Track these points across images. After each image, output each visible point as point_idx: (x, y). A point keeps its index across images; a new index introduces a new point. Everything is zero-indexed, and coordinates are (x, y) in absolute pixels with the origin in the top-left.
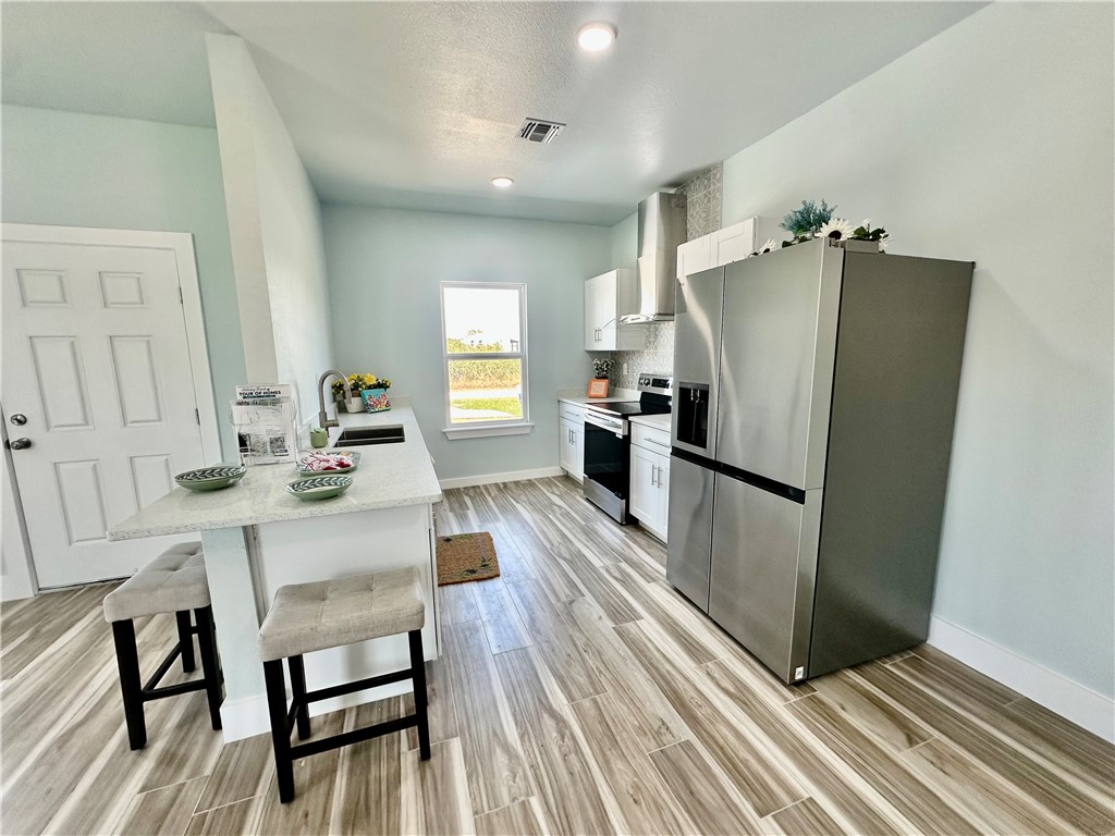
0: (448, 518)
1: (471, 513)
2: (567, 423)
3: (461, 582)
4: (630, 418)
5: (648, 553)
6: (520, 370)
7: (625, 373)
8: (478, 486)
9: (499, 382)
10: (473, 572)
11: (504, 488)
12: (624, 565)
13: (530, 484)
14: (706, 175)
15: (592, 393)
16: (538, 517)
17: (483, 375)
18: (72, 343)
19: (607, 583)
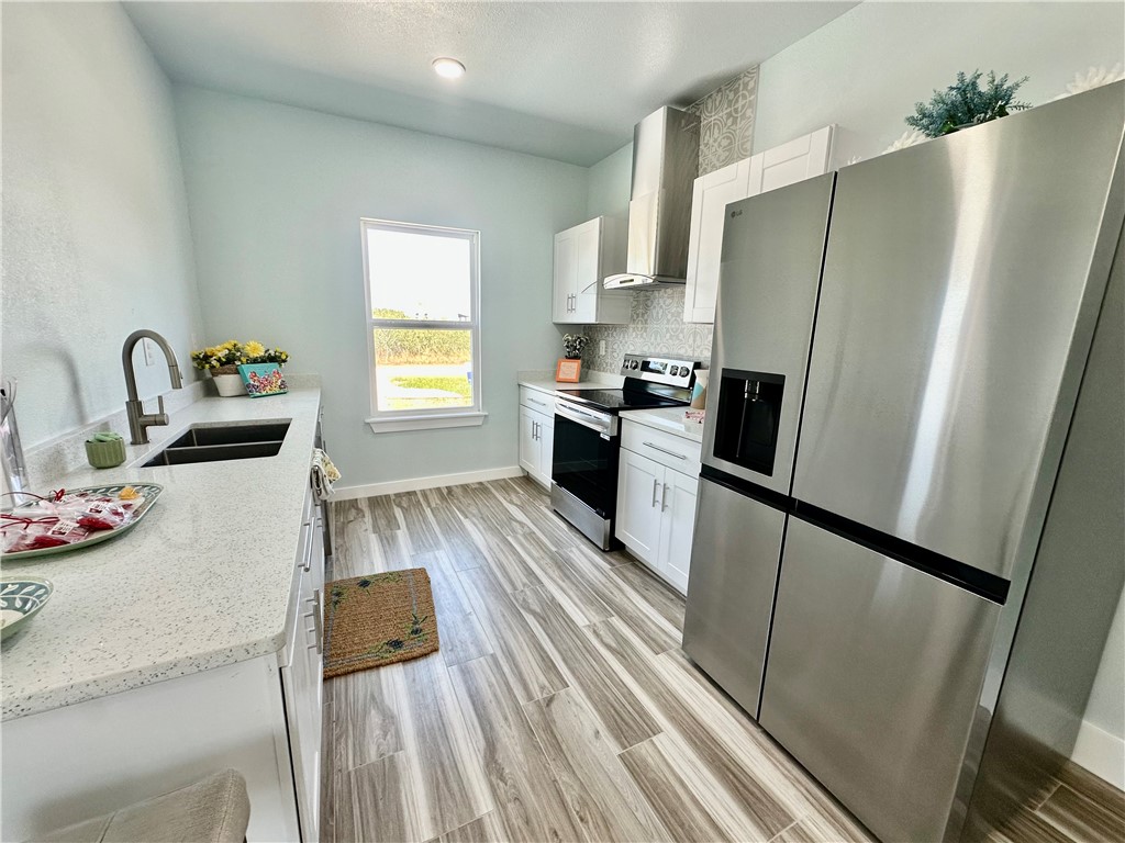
0: (368, 542)
1: (402, 535)
2: (530, 413)
3: (378, 667)
4: (621, 414)
5: (645, 598)
6: (470, 345)
7: (602, 352)
8: (415, 492)
9: (445, 359)
10: (397, 644)
11: (447, 494)
12: (616, 621)
13: (482, 488)
14: (731, 85)
15: (561, 376)
16: (493, 540)
17: (428, 349)
19: (598, 658)
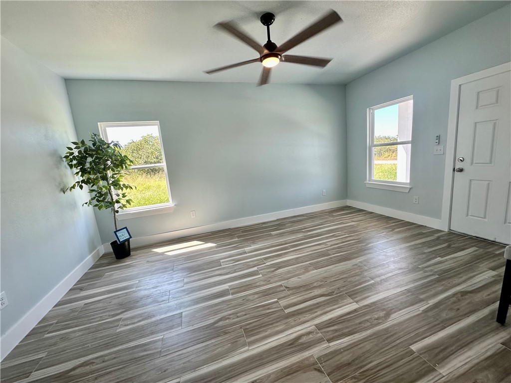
18: (495, 123)
